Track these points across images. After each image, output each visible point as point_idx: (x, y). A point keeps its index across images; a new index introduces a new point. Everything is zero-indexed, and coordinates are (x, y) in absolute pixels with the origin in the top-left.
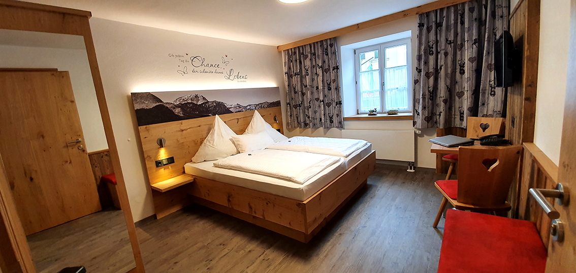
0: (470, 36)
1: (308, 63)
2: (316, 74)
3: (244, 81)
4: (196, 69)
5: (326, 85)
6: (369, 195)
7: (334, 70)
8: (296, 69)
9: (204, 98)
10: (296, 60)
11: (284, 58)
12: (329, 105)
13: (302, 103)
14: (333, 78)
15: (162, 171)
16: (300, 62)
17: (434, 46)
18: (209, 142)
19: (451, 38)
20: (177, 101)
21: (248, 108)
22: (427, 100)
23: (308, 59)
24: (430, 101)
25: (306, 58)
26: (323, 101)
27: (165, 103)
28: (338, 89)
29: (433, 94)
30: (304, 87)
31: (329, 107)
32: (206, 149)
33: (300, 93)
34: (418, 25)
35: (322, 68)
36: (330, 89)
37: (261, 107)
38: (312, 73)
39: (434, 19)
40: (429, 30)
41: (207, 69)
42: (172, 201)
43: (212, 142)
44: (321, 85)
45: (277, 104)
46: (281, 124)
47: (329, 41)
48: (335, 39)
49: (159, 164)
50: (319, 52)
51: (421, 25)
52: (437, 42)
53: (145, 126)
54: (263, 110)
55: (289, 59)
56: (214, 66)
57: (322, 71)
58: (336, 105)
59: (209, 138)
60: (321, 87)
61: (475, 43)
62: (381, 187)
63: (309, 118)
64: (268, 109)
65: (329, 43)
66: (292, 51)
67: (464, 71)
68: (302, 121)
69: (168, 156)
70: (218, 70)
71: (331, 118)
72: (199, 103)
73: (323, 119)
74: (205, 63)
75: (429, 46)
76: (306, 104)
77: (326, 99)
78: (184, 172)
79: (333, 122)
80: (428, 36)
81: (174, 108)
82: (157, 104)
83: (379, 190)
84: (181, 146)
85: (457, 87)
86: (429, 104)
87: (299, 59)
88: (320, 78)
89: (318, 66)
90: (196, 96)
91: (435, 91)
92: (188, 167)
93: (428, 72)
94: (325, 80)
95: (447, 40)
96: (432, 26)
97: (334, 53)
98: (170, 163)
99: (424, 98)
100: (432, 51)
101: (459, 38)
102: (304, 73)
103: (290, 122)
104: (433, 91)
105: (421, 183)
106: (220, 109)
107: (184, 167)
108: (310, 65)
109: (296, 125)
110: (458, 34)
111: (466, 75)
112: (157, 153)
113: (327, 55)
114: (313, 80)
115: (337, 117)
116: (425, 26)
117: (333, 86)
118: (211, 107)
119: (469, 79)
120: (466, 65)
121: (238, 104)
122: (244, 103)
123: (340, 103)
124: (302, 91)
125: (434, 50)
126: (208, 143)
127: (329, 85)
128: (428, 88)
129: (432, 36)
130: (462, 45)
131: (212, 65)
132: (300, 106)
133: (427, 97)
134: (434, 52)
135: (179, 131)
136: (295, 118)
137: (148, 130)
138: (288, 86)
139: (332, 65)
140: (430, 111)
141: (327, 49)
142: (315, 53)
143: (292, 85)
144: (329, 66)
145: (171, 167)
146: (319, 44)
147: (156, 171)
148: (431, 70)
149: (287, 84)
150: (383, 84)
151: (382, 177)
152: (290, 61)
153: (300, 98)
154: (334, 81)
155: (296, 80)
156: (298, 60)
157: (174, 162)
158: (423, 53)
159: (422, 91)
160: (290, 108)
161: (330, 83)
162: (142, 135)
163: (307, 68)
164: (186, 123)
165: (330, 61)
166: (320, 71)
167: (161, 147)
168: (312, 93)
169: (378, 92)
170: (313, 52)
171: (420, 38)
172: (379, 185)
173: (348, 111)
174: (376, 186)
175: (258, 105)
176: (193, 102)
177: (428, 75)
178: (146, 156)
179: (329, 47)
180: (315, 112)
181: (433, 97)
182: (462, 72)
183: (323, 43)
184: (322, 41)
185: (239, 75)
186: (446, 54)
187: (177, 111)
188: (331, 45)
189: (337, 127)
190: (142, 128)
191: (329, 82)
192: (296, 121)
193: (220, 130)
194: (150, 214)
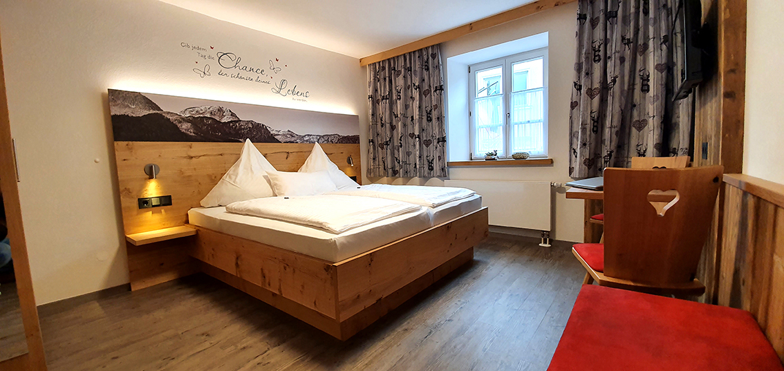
0: (657, 31)
1: (400, 81)
2: (411, 97)
3: (303, 100)
4: (224, 71)
5: (424, 114)
6: (470, 275)
7: (436, 91)
8: (385, 91)
9: (233, 115)
10: (385, 79)
11: (369, 75)
12: (428, 143)
13: (390, 140)
14: (434, 103)
15: (149, 215)
16: (390, 81)
17: (602, 48)
18: (230, 177)
19: (630, 35)
20: (187, 112)
21: (305, 139)
22: (588, 133)
23: (401, 76)
24: (593, 134)
25: (398, 75)
26: (419, 137)
27: (165, 112)
28: (441, 119)
29: (598, 123)
30: (394, 117)
31: (427, 146)
32: (224, 188)
33: (388, 125)
34: (576, 17)
35: (419, 88)
36: (429, 120)
37: (326, 141)
38: (406, 95)
39: (602, 6)
40: (594, 24)
41: (244, 74)
42: (162, 264)
43: (233, 177)
44: (418, 113)
45: (355, 140)
46: (358, 169)
47: (430, 50)
48: (440, 46)
49: (144, 203)
50: (417, 66)
51: (582, 17)
52: (606, 41)
53: (127, 142)
54: (331, 146)
55: (375, 77)
56: (255, 70)
57: (420, 92)
58: (438, 142)
59: (231, 172)
60: (416, 117)
61: (664, 42)
62: (493, 265)
63: (399, 163)
64: (338, 145)
65: (430, 53)
66: (380, 65)
67: (648, 86)
68: (389, 167)
69: (162, 193)
70: (262, 78)
71: (430, 163)
72: (224, 120)
73: (418, 163)
74: (241, 65)
75: (594, 49)
76: (396, 143)
77: (424, 135)
78: (187, 222)
79: (432, 169)
80: (592, 32)
81: (180, 122)
82: (152, 112)
83: (489, 268)
84: (186, 179)
85: (635, 113)
86: (592, 138)
87: (389, 77)
88: (416, 103)
89: (414, 85)
90: (220, 110)
91: (600, 119)
92: (193, 213)
93: (591, 89)
94: (424, 106)
95: (623, 38)
96: (598, 18)
97: (438, 67)
98: (164, 205)
99: (584, 129)
100: (599, 55)
101: (641, 33)
102: (394, 97)
103: (372, 167)
104: (598, 118)
105: (557, 262)
106: (261, 135)
107: (187, 215)
108: (403, 85)
109: (382, 173)
110: (639, 29)
111: (651, 93)
112: (143, 187)
113: (428, 69)
114: (406, 107)
115: (439, 160)
116: (588, 18)
117: (434, 114)
118: (244, 129)
119: (656, 97)
120: (651, 78)
121: (289, 131)
122: (300, 130)
123: (443, 140)
124: (391, 123)
125: (601, 53)
126: (227, 179)
127: (429, 113)
128: (591, 113)
129: (599, 33)
130: (646, 46)
131: (252, 70)
132: (387, 144)
133: (588, 127)
134: (602, 57)
135: (185, 157)
136: (381, 163)
137: (130, 149)
138: (372, 115)
139: (434, 84)
140: (592, 151)
141: (427, 62)
142: (411, 67)
143: (378, 114)
144: (430, 86)
145: (165, 211)
146: (417, 55)
147: (137, 215)
148: (597, 85)
149: (370, 112)
150: (508, 116)
151: (498, 251)
152: (376, 79)
153: (388, 133)
154: (436, 107)
155: (383, 107)
156: (387, 78)
157: (171, 204)
158: (583, 60)
159: (582, 118)
160: (374, 149)
161: (431, 111)
162: (120, 155)
163: (398, 88)
164: (199, 148)
165: (431, 79)
166: (416, 94)
167: (150, 179)
168: (405, 125)
169: (501, 127)
170: (408, 66)
171: (579, 38)
172: (492, 261)
173: (456, 151)
174: (486, 263)
175: (323, 136)
176: (213, 117)
177: (590, 93)
178: (121, 188)
179: (430, 57)
180: (408, 154)
181: (597, 129)
182: (645, 89)
183: (422, 53)
184: (421, 49)
185: (296, 90)
186: (622, 60)
187: (185, 127)
188: (434, 56)
189: (438, 177)
190: (121, 144)
191: (429, 109)
192: (382, 167)
193: (250, 160)
194: (121, 280)
